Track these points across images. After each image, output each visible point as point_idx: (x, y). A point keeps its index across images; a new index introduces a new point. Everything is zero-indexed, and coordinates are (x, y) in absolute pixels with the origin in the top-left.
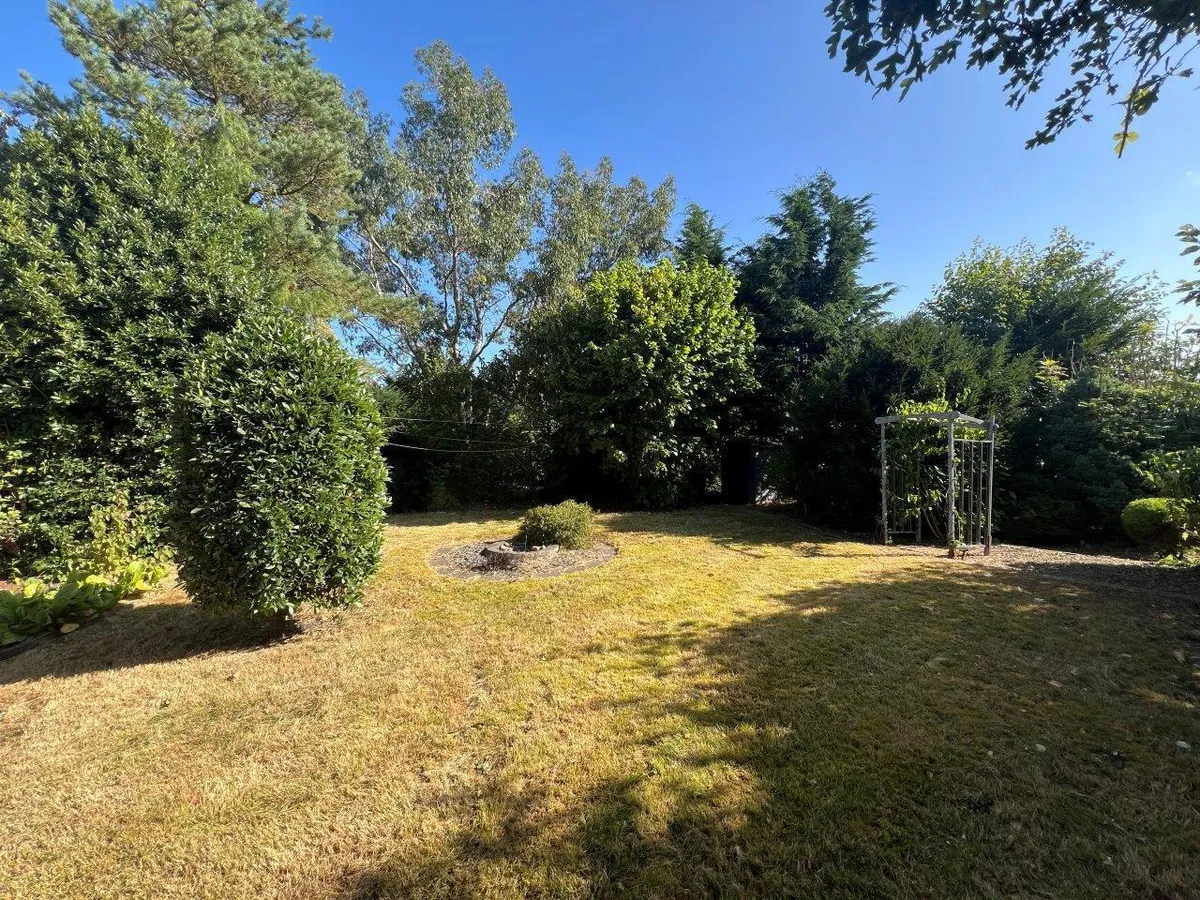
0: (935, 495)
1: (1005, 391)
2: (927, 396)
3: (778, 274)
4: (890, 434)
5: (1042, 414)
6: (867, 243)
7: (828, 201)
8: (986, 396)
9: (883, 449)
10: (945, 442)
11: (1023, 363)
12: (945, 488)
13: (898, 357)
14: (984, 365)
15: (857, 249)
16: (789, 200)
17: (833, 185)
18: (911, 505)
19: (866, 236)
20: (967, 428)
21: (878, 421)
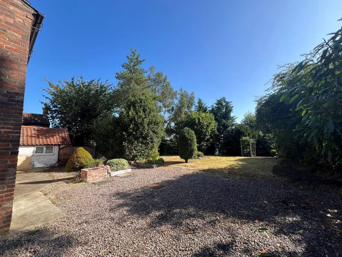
0: (248, 150)
1: (255, 135)
2: (246, 136)
3: (219, 114)
4: (242, 141)
5: (260, 139)
6: (232, 110)
7: (225, 101)
8: (253, 136)
9: (241, 144)
10: (249, 142)
11: (257, 132)
12: (250, 149)
13: (241, 130)
14: (252, 132)
15: (230, 111)
16: (218, 101)
17: (225, 99)
18: (245, 151)
19: (232, 109)
20: (252, 141)
21: (240, 140)
